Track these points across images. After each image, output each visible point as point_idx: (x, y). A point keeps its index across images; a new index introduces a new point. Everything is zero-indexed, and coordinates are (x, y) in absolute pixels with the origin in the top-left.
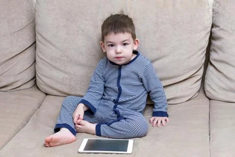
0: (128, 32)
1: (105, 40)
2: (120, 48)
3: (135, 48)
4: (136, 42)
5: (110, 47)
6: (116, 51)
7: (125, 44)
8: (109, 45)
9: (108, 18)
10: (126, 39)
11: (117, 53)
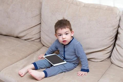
0: (68, 28)
1: (57, 33)
2: (64, 36)
3: (72, 35)
4: (72, 32)
5: (60, 36)
6: (63, 38)
7: (67, 34)
8: (59, 35)
9: (57, 22)
10: (67, 31)
11: (63, 39)
